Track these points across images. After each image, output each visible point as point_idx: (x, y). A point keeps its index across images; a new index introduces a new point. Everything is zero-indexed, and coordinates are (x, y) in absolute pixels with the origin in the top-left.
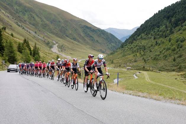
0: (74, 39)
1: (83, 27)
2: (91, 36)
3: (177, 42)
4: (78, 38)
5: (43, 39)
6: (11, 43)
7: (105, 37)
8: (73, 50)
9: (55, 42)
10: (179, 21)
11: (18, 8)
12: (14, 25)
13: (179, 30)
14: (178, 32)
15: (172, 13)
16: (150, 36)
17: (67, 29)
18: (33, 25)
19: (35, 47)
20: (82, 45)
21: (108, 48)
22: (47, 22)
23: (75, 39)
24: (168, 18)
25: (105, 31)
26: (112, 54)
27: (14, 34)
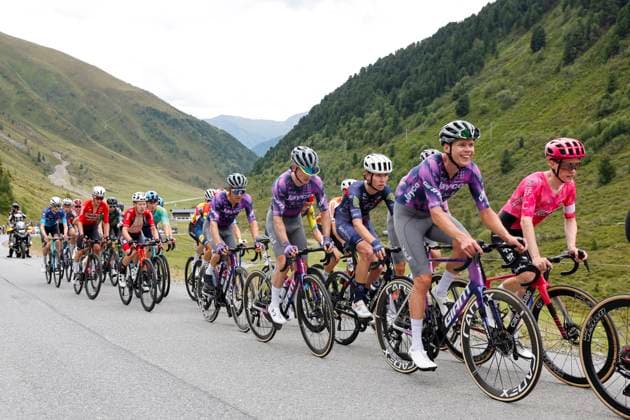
0: (116, 146)
1: (143, 113)
2: (168, 140)
3: (412, 157)
4: (129, 145)
5: (22, 147)
7: (208, 143)
8: (116, 180)
9: (58, 156)
10: (418, 99)
13: (419, 124)
14: (414, 131)
15: (397, 77)
16: (336, 139)
17: (95, 119)
20: (141, 165)
21: (218, 173)
22: (35, 96)
23: (119, 148)
24: (388, 89)
25: (209, 126)
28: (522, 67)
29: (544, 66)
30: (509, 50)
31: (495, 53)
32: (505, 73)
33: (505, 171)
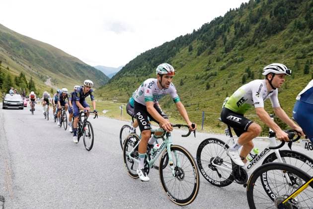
1: (75, 64)
2: (82, 72)
4: (70, 74)
5: (36, 73)
6: (9, 76)
7: (94, 74)
8: (65, 84)
9: (48, 76)
11: (12, 43)
12: (9, 59)
15: (151, 56)
16: (133, 74)
17: (59, 65)
18: (28, 60)
19: (31, 81)
20: (73, 80)
22: (41, 58)
23: (67, 74)
24: (149, 60)
26: (100, 88)
27: (9, 68)
28: (186, 56)
29: (192, 56)
30: (183, 50)
31: (179, 51)
32: (182, 57)
33: (181, 85)
